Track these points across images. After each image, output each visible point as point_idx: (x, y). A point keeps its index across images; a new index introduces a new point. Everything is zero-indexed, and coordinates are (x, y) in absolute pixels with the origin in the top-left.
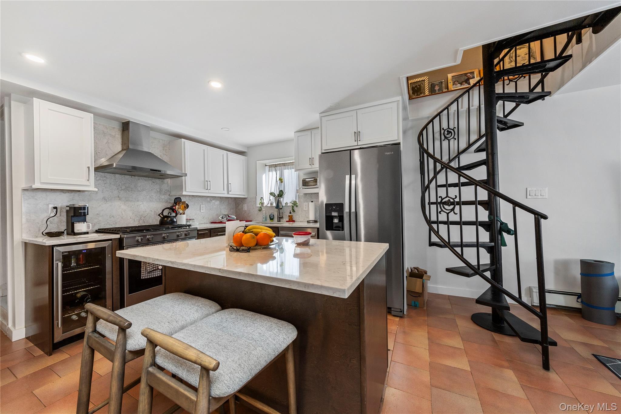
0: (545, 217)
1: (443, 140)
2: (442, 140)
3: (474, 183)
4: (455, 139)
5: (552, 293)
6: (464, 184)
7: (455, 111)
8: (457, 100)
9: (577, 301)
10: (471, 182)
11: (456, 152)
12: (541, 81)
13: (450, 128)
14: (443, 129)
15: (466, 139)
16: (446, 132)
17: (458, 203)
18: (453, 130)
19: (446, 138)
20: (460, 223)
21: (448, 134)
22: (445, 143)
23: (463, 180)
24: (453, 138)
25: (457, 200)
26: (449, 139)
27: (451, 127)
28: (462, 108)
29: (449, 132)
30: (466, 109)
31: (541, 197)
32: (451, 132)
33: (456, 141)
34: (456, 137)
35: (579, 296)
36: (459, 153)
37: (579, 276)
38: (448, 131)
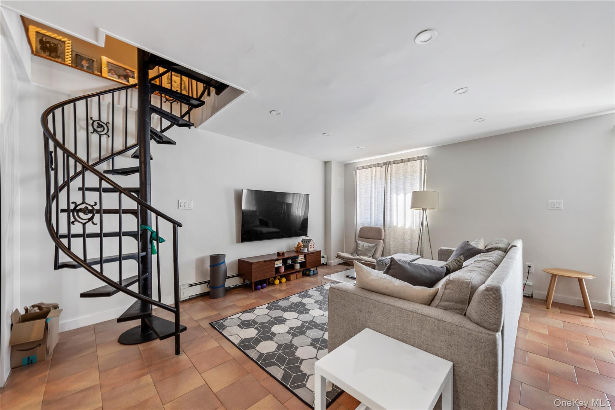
0: (180, 225)
1: (91, 133)
2: (89, 132)
3: (118, 189)
4: (109, 137)
5: (194, 285)
6: (106, 190)
7: (109, 103)
8: (112, 91)
9: (208, 287)
10: (116, 189)
11: (110, 151)
12: (188, 112)
13: (102, 120)
14: (91, 118)
15: (123, 141)
16: (96, 124)
17: (98, 212)
18: (106, 124)
19: (95, 130)
20: (100, 235)
21: (98, 127)
22: (94, 138)
23: (105, 185)
24: (106, 134)
25: (97, 207)
26: (100, 133)
27: (104, 119)
28: (119, 104)
29: (100, 126)
30: (123, 107)
31: (188, 208)
32: (102, 126)
33: (110, 138)
34: (110, 133)
35: (208, 282)
36: (113, 155)
37: (209, 268)
38: (98, 123)
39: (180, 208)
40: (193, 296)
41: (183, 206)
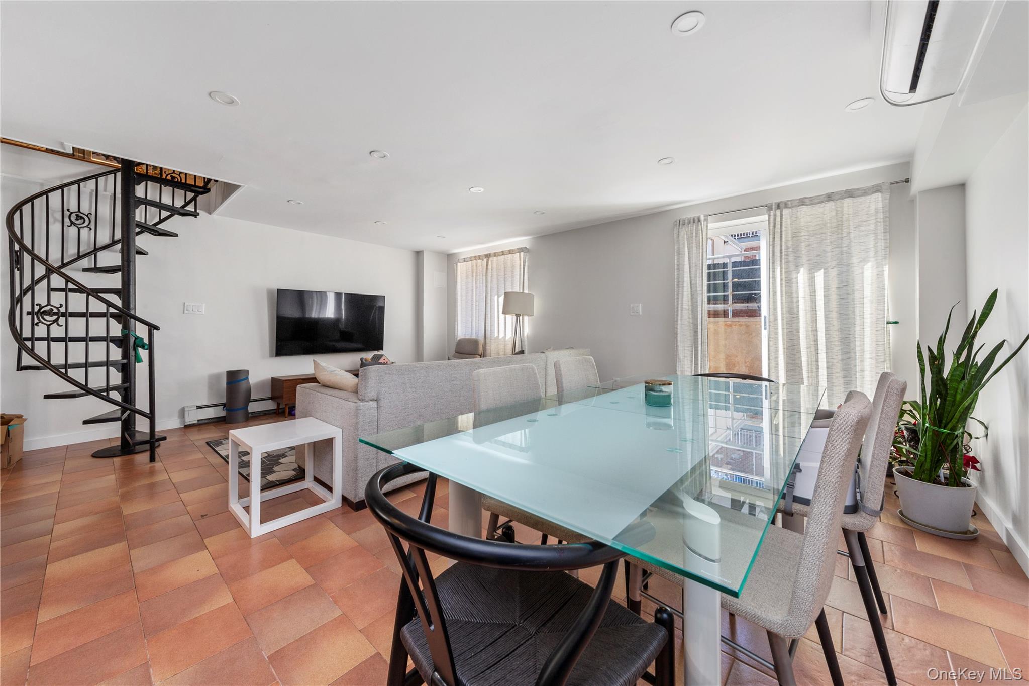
0: (158, 328)
1: (68, 226)
2: (66, 224)
3: (84, 290)
4: (91, 229)
5: (204, 407)
7: (93, 191)
8: (96, 177)
9: (223, 410)
10: (81, 289)
11: (93, 246)
12: (194, 199)
13: (82, 211)
14: (68, 210)
15: (110, 233)
16: (74, 216)
17: (63, 315)
18: (87, 216)
19: (72, 223)
20: (66, 340)
21: (77, 219)
22: (73, 231)
24: (87, 226)
25: (63, 310)
26: (79, 226)
27: (85, 209)
28: (105, 191)
29: (79, 217)
30: (110, 194)
31: (198, 312)
32: (82, 218)
33: (93, 231)
34: (92, 226)
35: (224, 405)
36: (96, 250)
38: (77, 215)
39: (186, 312)
40: (204, 421)
41: (191, 310)
